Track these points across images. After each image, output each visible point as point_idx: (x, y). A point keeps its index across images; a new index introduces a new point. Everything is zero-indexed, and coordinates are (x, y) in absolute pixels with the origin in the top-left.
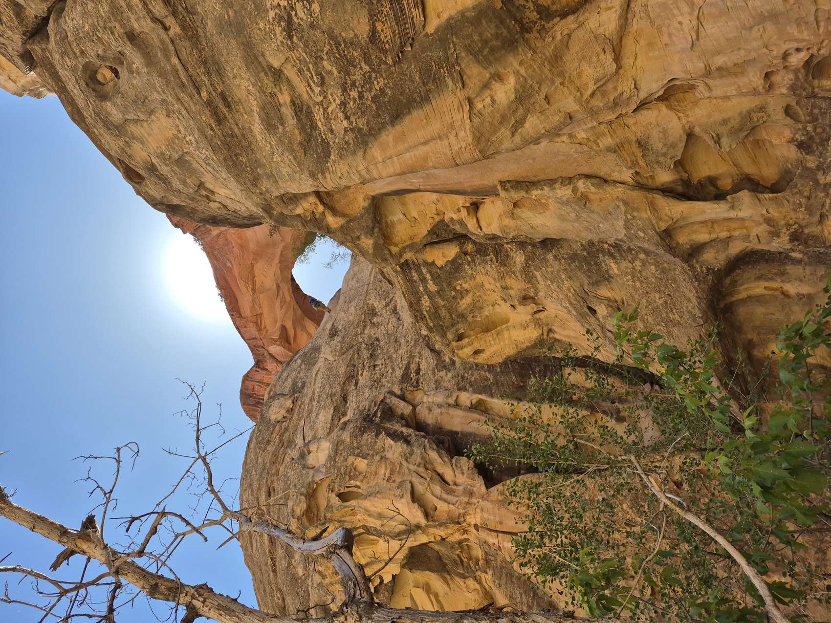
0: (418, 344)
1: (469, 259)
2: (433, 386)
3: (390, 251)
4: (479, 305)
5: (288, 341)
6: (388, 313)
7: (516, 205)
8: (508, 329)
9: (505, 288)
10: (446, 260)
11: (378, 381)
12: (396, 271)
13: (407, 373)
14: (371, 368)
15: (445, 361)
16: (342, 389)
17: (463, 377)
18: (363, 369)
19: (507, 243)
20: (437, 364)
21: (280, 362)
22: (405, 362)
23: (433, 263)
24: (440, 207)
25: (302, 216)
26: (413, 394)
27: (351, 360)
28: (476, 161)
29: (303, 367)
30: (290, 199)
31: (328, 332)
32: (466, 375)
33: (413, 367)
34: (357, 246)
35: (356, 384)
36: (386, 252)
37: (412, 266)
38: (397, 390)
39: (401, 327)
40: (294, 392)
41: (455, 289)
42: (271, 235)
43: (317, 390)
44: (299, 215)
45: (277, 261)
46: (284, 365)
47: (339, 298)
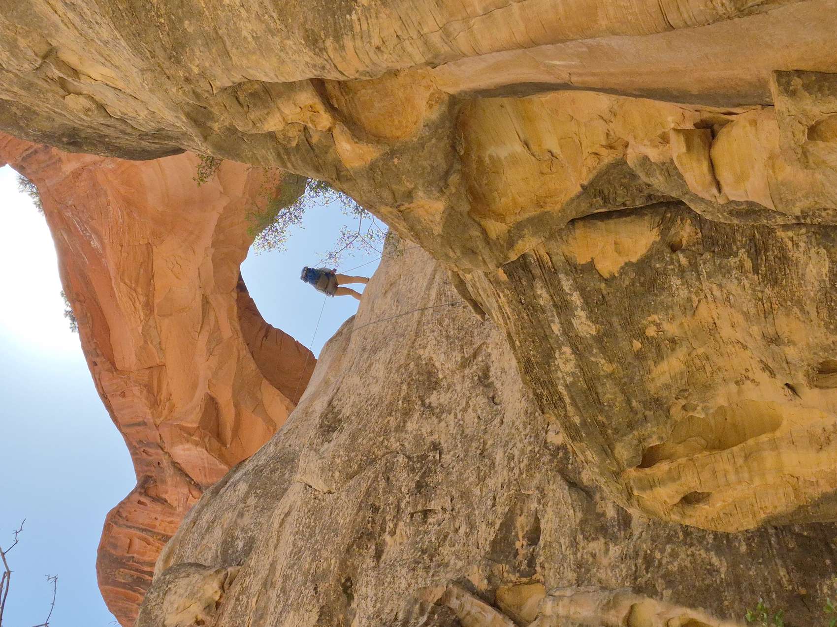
0: (538, 468)
1: (684, 261)
2: (571, 576)
3: (484, 231)
4: (701, 377)
5: (218, 435)
6: (468, 383)
7: (814, 132)
8: (774, 446)
9: (774, 340)
10: (622, 261)
11: (432, 553)
12: (496, 282)
13: (505, 538)
14: (418, 517)
15: (603, 514)
16: (343, 564)
17: (649, 561)
18: (397, 518)
19: (786, 227)
20: (583, 522)
21: (198, 487)
22: (502, 509)
23: (591, 267)
24: (618, 129)
25: (280, 137)
26: (520, 593)
27: (368, 494)
28: (718, 19)
29: (252, 501)
30: (254, 95)
31: (317, 421)
32: (658, 555)
33: (522, 523)
34: (404, 215)
35: (378, 555)
36: (475, 233)
37: (537, 271)
38: (479, 580)
39: (497, 421)
40: (225, 561)
41: (641, 335)
42: (202, 178)
43: (282, 563)
44: (272, 136)
45: (207, 240)
46: (207, 493)
47: (348, 340)
